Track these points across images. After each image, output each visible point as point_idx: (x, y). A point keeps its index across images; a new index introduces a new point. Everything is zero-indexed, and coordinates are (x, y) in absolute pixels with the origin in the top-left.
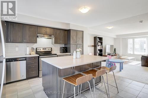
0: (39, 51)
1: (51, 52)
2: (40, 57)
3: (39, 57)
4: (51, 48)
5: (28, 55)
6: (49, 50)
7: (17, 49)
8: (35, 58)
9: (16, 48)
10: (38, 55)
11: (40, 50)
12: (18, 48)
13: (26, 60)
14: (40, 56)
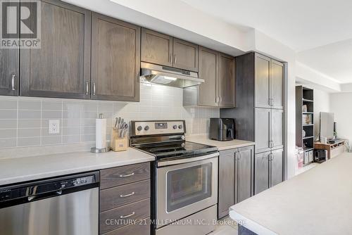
0: (142, 133)
1: (183, 137)
2: (160, 164)
3: (153, 165)
4: (184, 122)
5: (100, 151)
6: (178, 131)
7: (54, 126)
8: (136, 173)
9: (51, 122)
10: (152, 157)
11: (146, 129)
12: (57, 122)
13: (95, 185)
14: (158, 158)
